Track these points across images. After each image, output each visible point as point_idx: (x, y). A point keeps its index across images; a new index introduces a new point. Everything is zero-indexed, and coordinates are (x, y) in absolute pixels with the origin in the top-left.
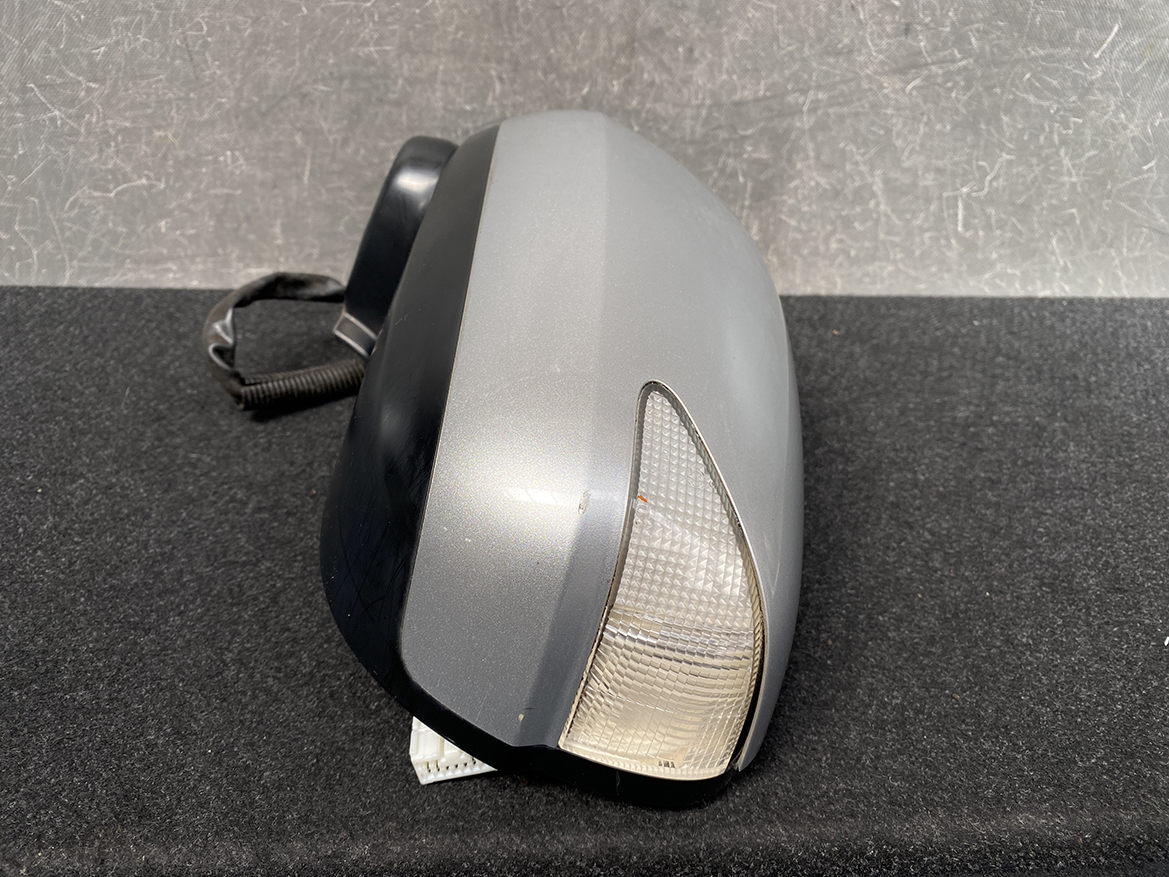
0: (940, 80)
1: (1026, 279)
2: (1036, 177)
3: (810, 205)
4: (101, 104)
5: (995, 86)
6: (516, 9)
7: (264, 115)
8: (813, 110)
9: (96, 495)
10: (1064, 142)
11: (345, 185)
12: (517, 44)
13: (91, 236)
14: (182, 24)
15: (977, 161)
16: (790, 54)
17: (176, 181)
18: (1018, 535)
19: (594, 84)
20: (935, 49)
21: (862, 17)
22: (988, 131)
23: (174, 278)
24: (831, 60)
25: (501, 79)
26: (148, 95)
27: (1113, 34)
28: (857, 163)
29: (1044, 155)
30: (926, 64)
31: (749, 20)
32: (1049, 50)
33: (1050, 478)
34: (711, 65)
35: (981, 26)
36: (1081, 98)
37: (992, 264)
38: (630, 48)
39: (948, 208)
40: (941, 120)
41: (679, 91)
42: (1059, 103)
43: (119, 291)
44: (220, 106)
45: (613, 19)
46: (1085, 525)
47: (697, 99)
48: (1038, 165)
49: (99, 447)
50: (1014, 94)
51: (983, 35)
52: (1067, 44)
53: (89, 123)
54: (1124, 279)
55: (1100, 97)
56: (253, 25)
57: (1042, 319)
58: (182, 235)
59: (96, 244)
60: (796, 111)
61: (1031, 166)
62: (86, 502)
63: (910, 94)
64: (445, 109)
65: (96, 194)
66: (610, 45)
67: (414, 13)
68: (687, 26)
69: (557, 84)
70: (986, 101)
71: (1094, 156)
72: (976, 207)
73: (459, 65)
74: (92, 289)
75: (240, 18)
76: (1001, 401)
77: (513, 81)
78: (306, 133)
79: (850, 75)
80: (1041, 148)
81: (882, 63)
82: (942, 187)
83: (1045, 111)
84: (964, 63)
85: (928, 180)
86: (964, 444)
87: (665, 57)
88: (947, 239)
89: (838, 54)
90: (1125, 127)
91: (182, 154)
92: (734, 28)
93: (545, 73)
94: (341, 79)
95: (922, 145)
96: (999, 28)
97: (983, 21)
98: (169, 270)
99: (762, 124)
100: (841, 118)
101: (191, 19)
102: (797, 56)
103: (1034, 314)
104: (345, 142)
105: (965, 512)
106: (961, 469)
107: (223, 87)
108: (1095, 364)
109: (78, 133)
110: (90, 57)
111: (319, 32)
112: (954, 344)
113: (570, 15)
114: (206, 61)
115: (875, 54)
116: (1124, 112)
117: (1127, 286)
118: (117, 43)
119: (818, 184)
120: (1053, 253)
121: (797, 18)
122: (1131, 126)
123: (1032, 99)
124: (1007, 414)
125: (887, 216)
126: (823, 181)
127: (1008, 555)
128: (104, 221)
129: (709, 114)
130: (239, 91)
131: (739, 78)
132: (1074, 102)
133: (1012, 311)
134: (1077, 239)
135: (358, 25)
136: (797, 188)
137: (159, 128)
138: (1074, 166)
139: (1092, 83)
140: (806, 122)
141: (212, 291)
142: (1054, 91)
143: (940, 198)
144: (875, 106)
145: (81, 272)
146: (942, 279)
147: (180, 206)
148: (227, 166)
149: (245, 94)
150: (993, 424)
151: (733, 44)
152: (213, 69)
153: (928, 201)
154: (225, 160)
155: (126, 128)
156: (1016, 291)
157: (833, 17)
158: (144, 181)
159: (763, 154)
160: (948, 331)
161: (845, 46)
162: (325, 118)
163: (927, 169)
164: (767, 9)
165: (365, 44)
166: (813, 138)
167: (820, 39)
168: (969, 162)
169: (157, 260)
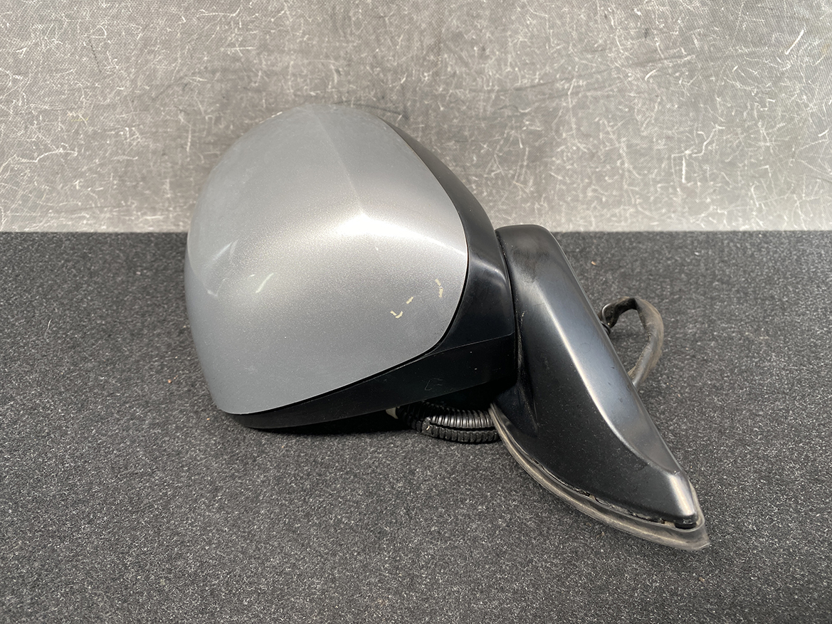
0: (670, 71)
1: (731, 217)
2: (740, 142)
3: (572, 164)
4: (25, 92)
5: (711, 76)
6: (350, 18)
7: (154, 100)
8: (575, 93)
9: (23, 415)
10: (761, 116)
11: (218, 153)
12: (351, 45)
13: (21, 193)
14: (87, 30)
15: (697, 130)
16: (559, 52)
17: (85, 150)
18: (739, 434)
19: (410, 75)
20: (667, 48)
21: (612, 24)
22: (706, 109)
23: (87, 224)
24: (589, 56)
25: (338, 72)
26: (62, 85)
27: (800, 37)
28: (608, 133)
29: (746, 126)
30: (660, 59)
31: (527, 26)
32: (752, 49)
33: (760, 384)
34: (499, 60)
35: (702, 31)
36: (775, 84)
37: (707, 206)
38: (437, 48)
39: (675, 165)
40: (671, 101)
41: (475, 80)
42: (758, 88)
43: (44, 234)
44: (119, 93)
45: (424, 26)
46: (789, 424)
47: (488, 86)
48: (742, 133)
49: (26, 373)
50: (725, 81)
51: (703, 37)
52: (765, 44)
53: (16, 107)
54: (803, 216)
55: (789, 83)
56: (143, 30)
57: (745, 250)
58: (93, 191)
59: (25, 199)
60: (562, 94)
61: (737, 134)
62: (15, 423)
63: (648, 81)
64: (295, 95)
65: (24, 160)
66: (422, 46)
67: (270, 21)
68: (481, 31)
69: (381, 75)
70: (704, 87)
71: (783, 127)
72: (696, 164)
73: (306, 61)
74: (22, 234)
75: (133, 25)
76: (719, 319)
77: (347, 74)
78: (187, 114)
79: (603, 68)
80: (745, 121)
81: (627, 58)
82: (671, 150)
83: (748, 94)
84: (689, 58)
85: (661, 145)
86: (694, 356)
87: (464, 54)
88: (674, 188)
89: (594, 51)
90: (806, 106)
91: (91, 129)
92: (516, 32)
93: (372, 67)
94: (214, 72)
95: (656, 120)
96: (715, 32)
97: (703, 27)
98: (84, 217)
99: (537, 104)
100: (596, 99)
101: (94, 26)
102: (564, 53)
103: (739, 245)
104: (218, 120)
105: (699, 415)
106: (693, 378)
107: (121, 78)
108: (785, 286)
109: (7, 115)
110: (15, 55)
111: (195, 36)
112: (681, 272)
113: (391, 23)
114: (107, 59)
115: (622, 51)
116: (806, 94)
117: (805, 221)
118: (36, 44)
119: (578, 148)
120: (751, 198)
121: (564, 24)
122: (811, 105)
123: (738, 85)
124: (724, 329)
125: (629, 171)
126: (582, 146)
127: (732, 452)
128: (30, 181)
129: (497, 97)
130: (133, 81)
131: (520, 70)
132: (769, 87)
133: (723, 243)
134: (769, 188)
135: (226, 31)
136: (562, 152)
137: (71, 109)
138: (767, 134)
139: (783, 73)
140: (570, 102)
141: (117, 234)
142: (755, 79)
143: (669, 158)
144: (621, 91)
145: (14, 219)
146: (670, 218)
147: (90, 169)
148: (126, 139)
149: (139, 84)
150: (714, 338)
151: (516, 44)
152: (113, 65)
153: (660, 160)
154: (125, 135)
155: (46, 110)
156: (724, 226)
157: (591, 24)
158: (61, 150)
159: (538, 127)
160: (676, 260)
161: (599, 46)
162: (202, 102)
163: (660, 137)
164: (541, 18)
165: (232, 45)
166: (575, 115)
167: (581, 40)
168: (691, 132)
169: (74, 210)
